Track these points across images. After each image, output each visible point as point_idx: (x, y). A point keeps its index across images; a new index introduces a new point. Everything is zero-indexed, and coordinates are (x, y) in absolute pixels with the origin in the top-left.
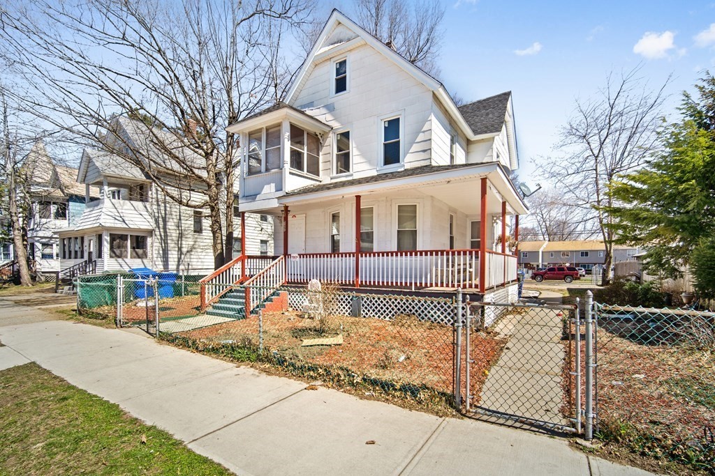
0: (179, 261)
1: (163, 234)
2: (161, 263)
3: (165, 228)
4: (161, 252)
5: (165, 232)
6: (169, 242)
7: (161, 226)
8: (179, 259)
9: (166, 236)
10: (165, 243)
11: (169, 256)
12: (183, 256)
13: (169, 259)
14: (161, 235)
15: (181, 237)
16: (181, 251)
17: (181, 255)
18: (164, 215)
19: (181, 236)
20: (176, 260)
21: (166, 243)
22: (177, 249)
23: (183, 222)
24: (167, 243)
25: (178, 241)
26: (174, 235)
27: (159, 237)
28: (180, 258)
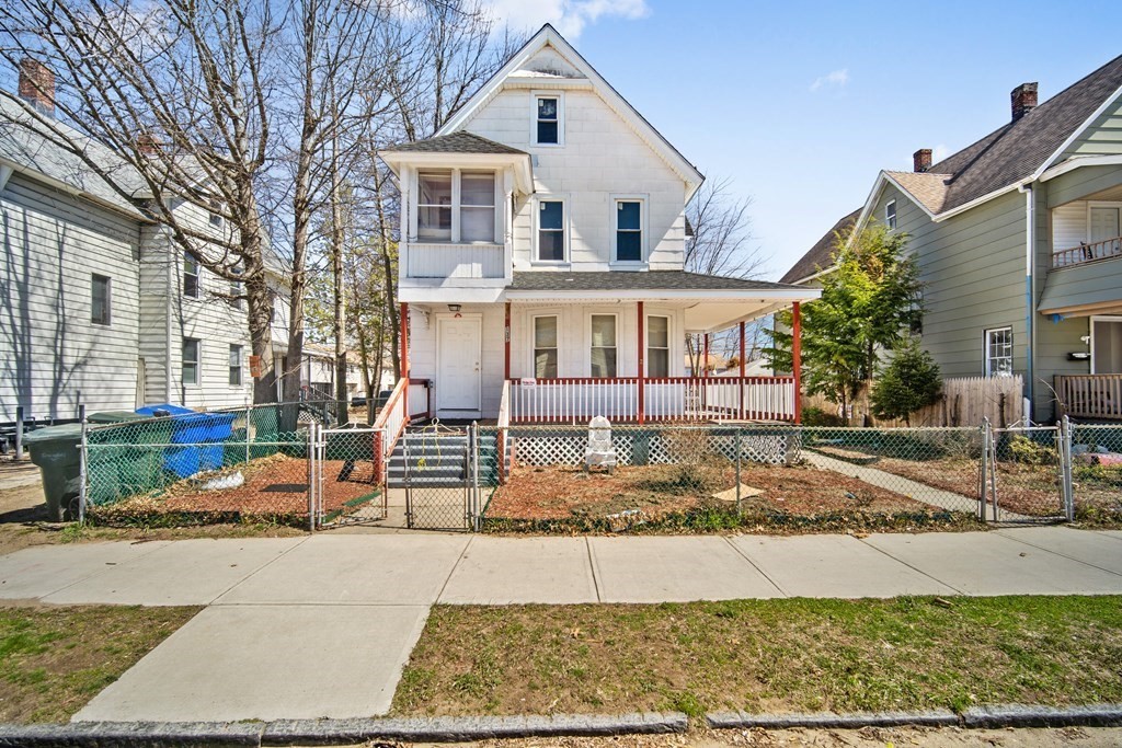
0: (56, 387)
1: (18, 322)
2: (12, 392)
3: (24, 308)
4: (13, 365)
5: (25, 317)
6: (33, 341)
7: (15, 303)
8: (57, 381)
9: (27, 327)
10: (23, 344)
11: (34, 374)
12: (65, 376)
13: (34, 383)
14: (13, 325)
15: (63, 331)
16: (62, 363)
17: (61, 372)
18: (21, 278)
19: (62, 329)
20: (50, 383)
21: (26, 345)
22: (52, 359)
23: (66, 296)
24: (29, 344)
25: (56, 339)
26: (45, 325)
27: (9, 329)
28: (60, 379)
